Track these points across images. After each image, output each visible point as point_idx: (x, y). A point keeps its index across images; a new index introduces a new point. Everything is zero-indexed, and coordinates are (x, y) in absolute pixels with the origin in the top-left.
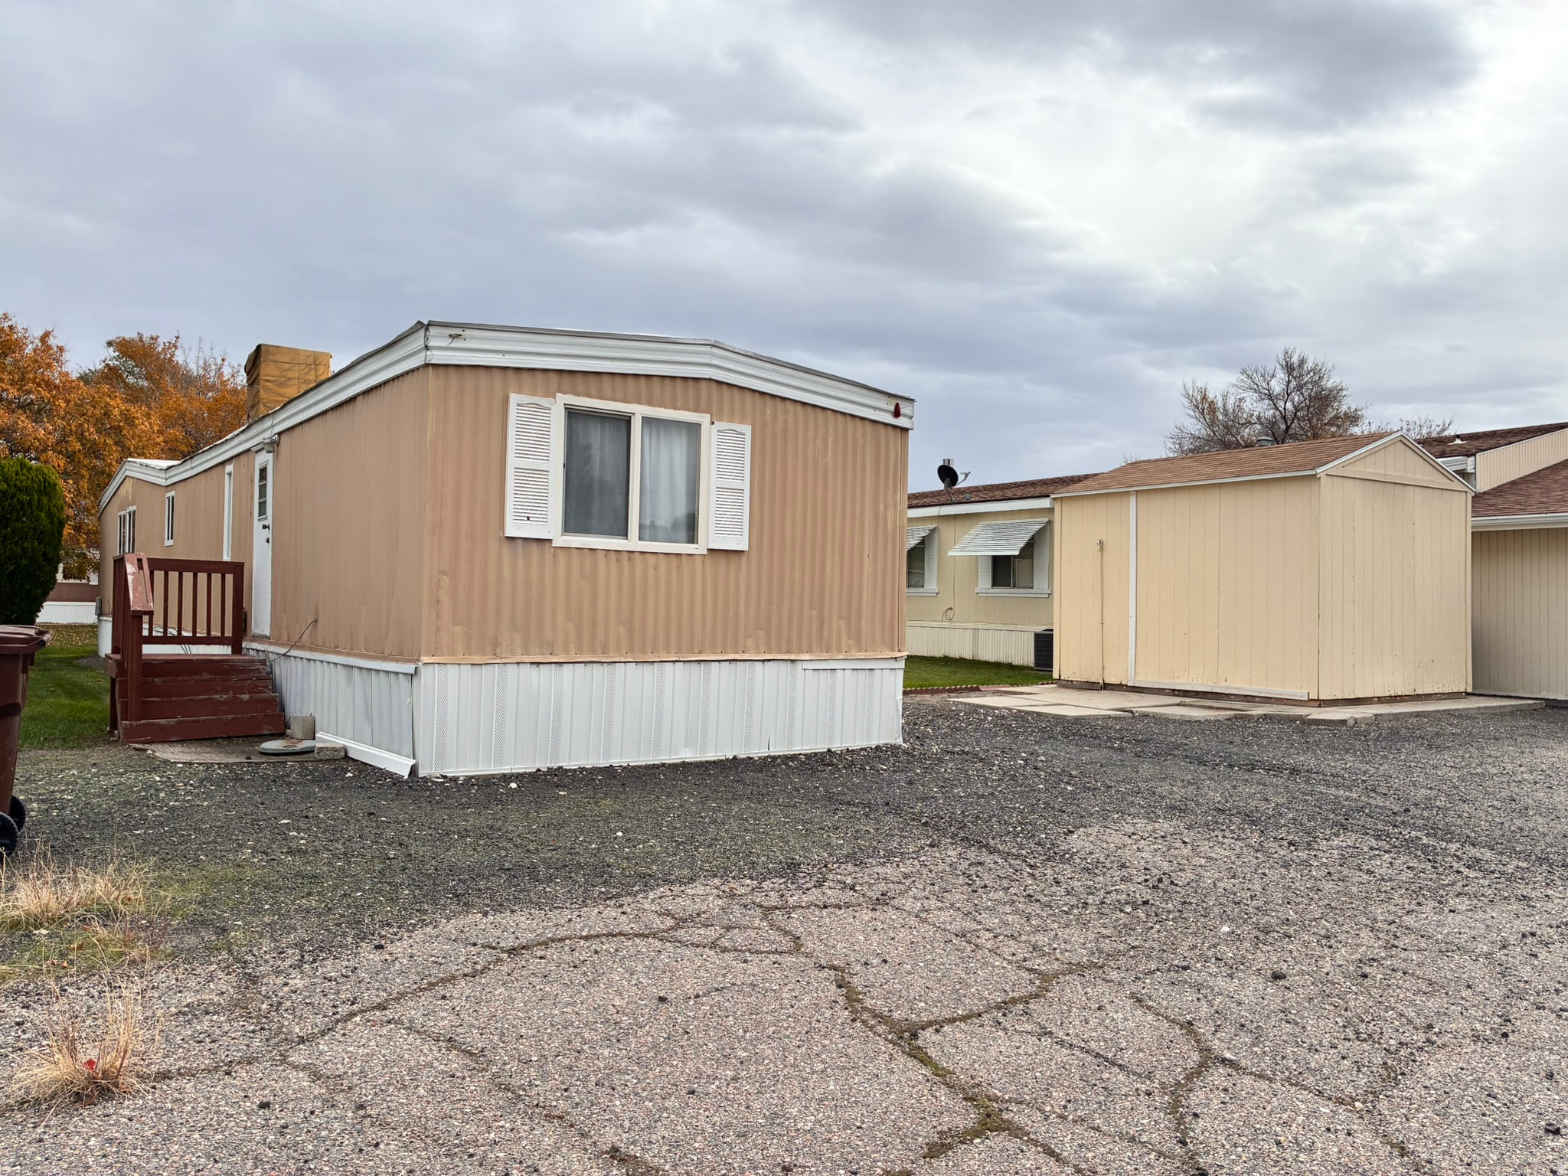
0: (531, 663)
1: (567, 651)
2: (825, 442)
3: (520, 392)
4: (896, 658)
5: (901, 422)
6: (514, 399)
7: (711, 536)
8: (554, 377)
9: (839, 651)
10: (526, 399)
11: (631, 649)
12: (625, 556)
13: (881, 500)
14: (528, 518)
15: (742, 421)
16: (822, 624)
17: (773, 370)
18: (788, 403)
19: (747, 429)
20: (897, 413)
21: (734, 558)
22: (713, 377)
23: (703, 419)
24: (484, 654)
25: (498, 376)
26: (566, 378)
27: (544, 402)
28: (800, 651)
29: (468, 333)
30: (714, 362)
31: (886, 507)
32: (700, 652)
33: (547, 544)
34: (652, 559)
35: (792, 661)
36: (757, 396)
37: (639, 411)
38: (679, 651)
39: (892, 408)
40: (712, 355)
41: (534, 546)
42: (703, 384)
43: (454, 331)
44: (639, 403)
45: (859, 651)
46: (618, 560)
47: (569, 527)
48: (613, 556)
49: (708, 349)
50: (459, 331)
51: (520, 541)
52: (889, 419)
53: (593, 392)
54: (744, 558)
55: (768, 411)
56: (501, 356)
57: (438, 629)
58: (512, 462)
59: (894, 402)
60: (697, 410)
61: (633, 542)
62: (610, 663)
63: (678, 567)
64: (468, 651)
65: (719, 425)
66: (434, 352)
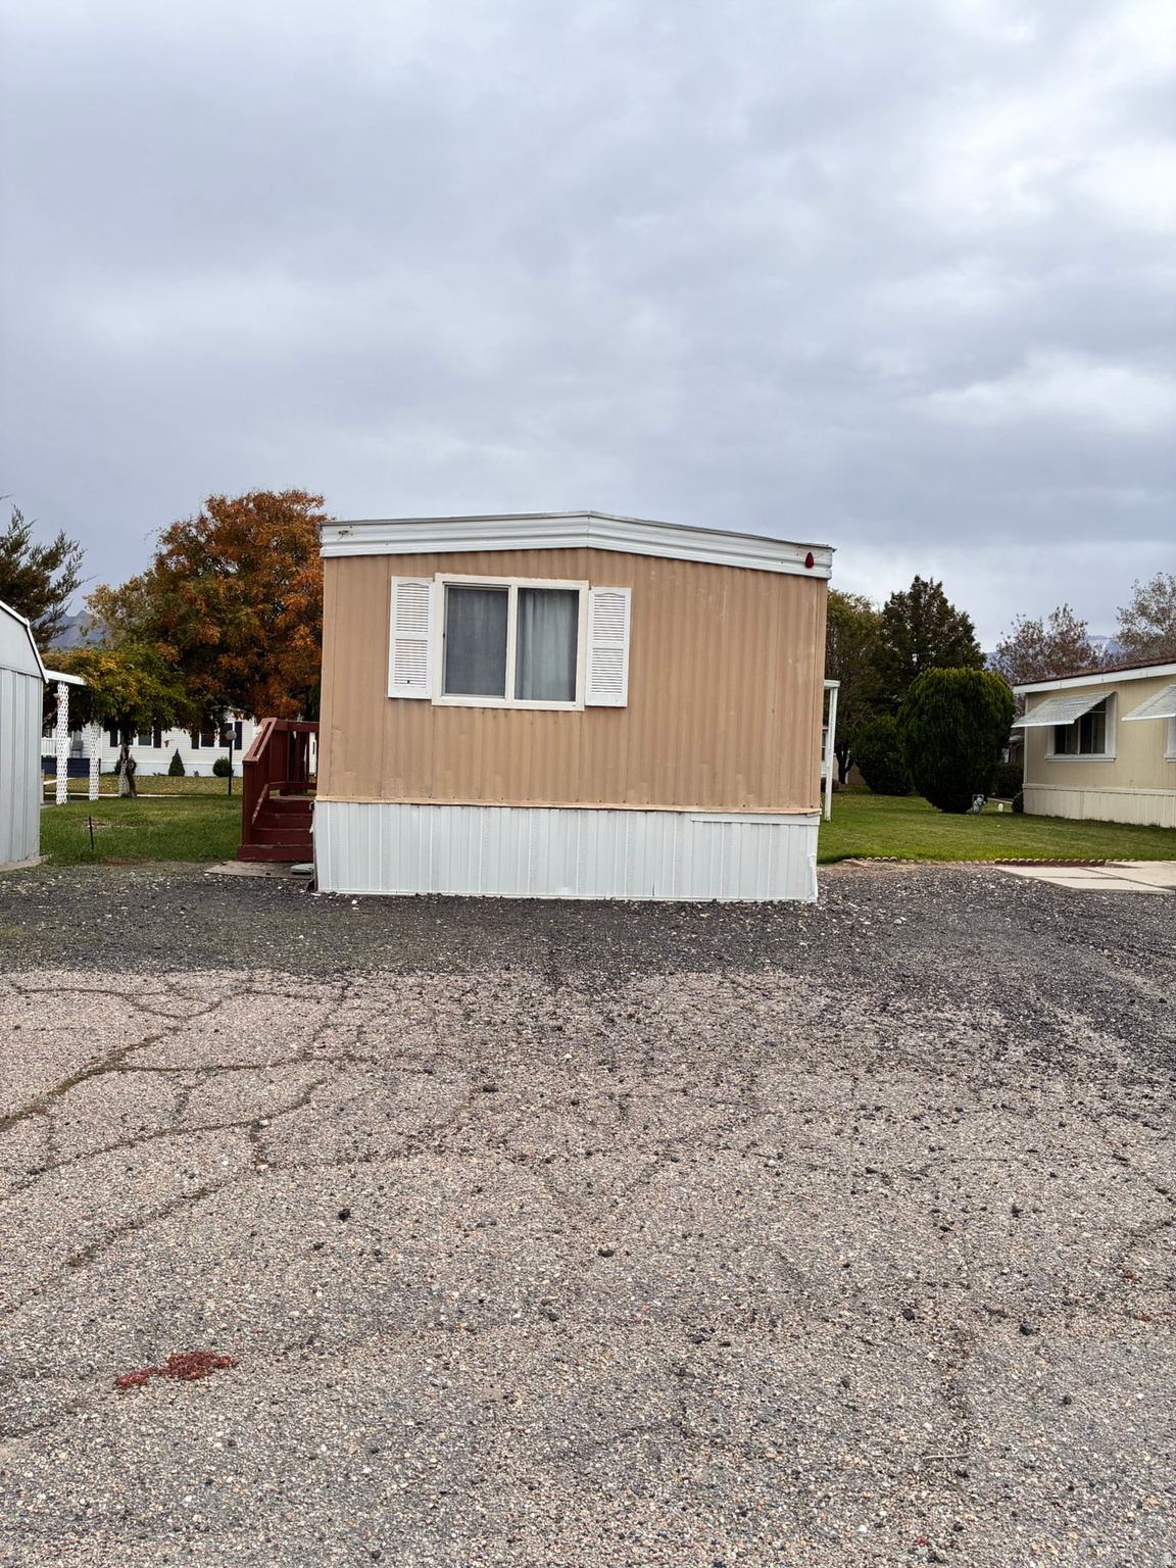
0: (412, 804)
1: (445, 796)
2: (720, 599)
3: (401, 574)
4: (806, 814)
5: (815, 572)
6: (395, 580)
7: (589, 693)
8: (433, 560)
9: (736, 805)
10: (406, 580)
11: (507, 796)
12: (502, 713)
13: (789, 653)
14: (409, 682)
15: (623, 584)
16: (714, 777)
17: (657, 533)
18: (676, 563)
19: (627, 592)
20: (809, 563)
21: (613, 715)
22: (590, 546)
23: (582, 586)
24: (370, 795)
25: (382, 562)
26: (444, 559)
27: (422, 581)
28: (689, 804)
29: (354, 528)
30: (591, 531)
31: (796, 661)
32: (577, 801)
33: (427, 704)
34: (528, 715)
35: (680, 813)
36: (640, 559)
37: (514, 583)
38: (556, 799)
39: (804, 559)
40: (589, 525)
41: (415, 706)
42: (581, 554)
43: (342, 529)
44: (515, 576)
45: (761, 805)
46: (495, 717)
47: (448, 688)
48: (489, 713)
49: (586, 520)
50: (347, 528)
51: (402, 701)
52: (801, 570)
53: (470, 569)
54: (624, 716)
55: (653, 573)
56: (384, 545)
57: (331, 774)
58: (394, 634)
59: (806, 552)
60: (575, 577)
61: (509, 701)
62: (486, 807)
63: (555, 723)
64: (358, 792)
65: (598, 590)
66: (327, 548)
